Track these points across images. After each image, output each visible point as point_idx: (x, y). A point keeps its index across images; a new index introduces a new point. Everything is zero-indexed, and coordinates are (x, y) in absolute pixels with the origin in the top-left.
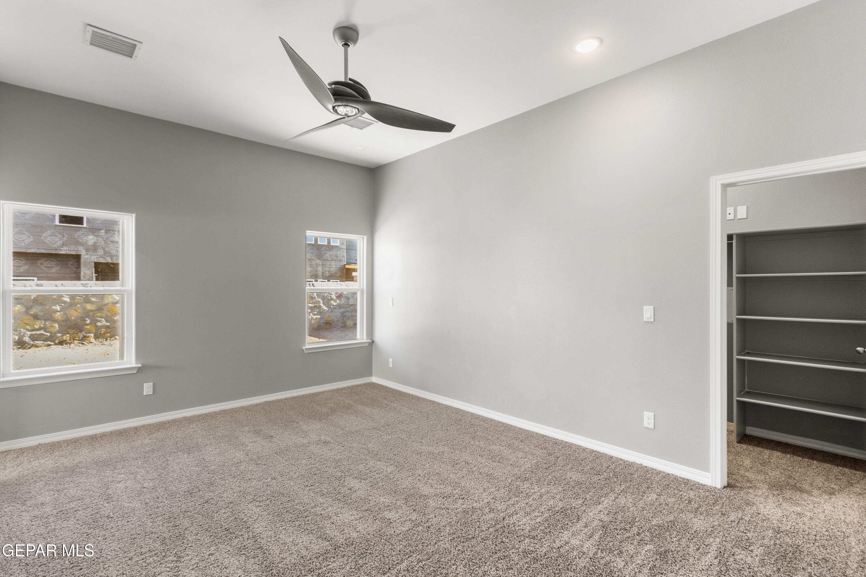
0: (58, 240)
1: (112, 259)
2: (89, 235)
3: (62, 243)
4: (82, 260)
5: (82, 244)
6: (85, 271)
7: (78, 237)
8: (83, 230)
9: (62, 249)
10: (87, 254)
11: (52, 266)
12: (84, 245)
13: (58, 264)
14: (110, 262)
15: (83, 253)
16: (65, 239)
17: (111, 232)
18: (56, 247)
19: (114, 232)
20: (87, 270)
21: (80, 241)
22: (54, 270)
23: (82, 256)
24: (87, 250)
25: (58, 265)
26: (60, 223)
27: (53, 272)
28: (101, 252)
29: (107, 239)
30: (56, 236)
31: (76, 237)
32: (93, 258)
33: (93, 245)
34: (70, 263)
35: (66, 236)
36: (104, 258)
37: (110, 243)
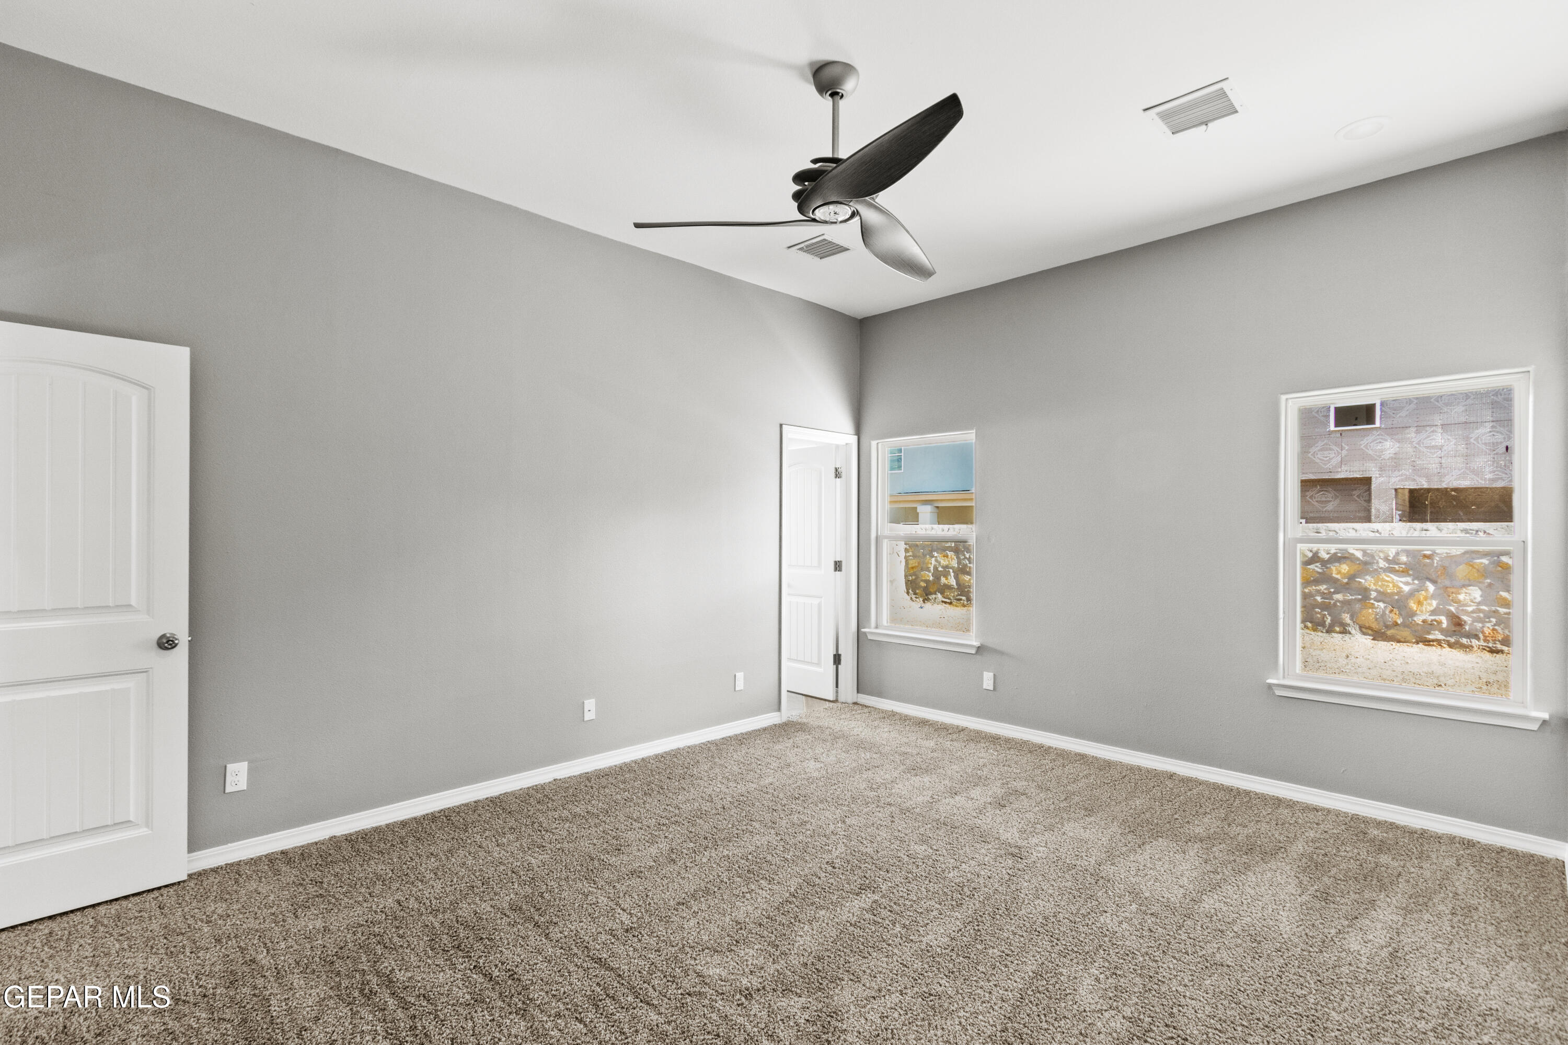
0: (1333, 455)
1: (1428, 481)
2: (1386, 440)
3: (1340, 459)
4: (1373, 486)
5: (1371, 459)
6: (1378, 507)
7: (1366, 446)
8: (1375, 432)
9: (1340, 470)
10: (1381, 476)
11: (1328, 499)
12: (1376, 460)
13: (1338, 497)
14: (1425, 487)
15: (1373, 473)
16: (1344, 453)
17: (1428, 428)
18: (1331, 467)
19: (1434, 428)
20: (1383, 503)
21: (1370, 452)
22: (1330, 507)
23: (1373, 480)
24: (1381, 469)
25: (1336, 497)
26: (1336, 426)
27: (1329, 509)
28: (1407, 471)
29: (1418, 443)
30: (1331, 449)
31: (1362, 447)
32: (1393, 480)
33: (1392, 458)
34: (1356, 493)
35: (1347, 448)
36: (1414, 480)
37: (1425, 450)
